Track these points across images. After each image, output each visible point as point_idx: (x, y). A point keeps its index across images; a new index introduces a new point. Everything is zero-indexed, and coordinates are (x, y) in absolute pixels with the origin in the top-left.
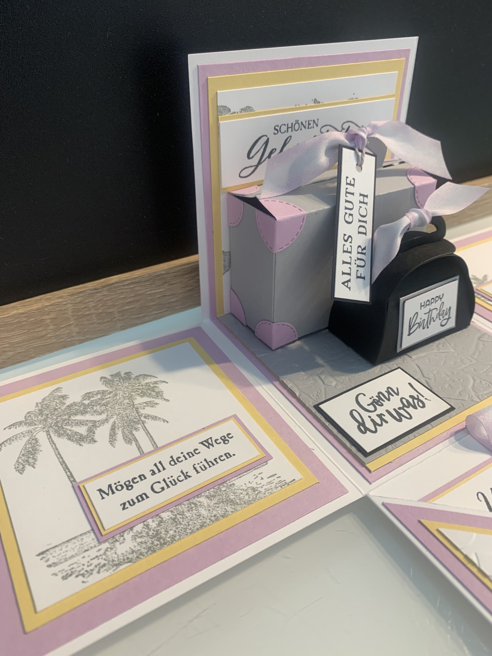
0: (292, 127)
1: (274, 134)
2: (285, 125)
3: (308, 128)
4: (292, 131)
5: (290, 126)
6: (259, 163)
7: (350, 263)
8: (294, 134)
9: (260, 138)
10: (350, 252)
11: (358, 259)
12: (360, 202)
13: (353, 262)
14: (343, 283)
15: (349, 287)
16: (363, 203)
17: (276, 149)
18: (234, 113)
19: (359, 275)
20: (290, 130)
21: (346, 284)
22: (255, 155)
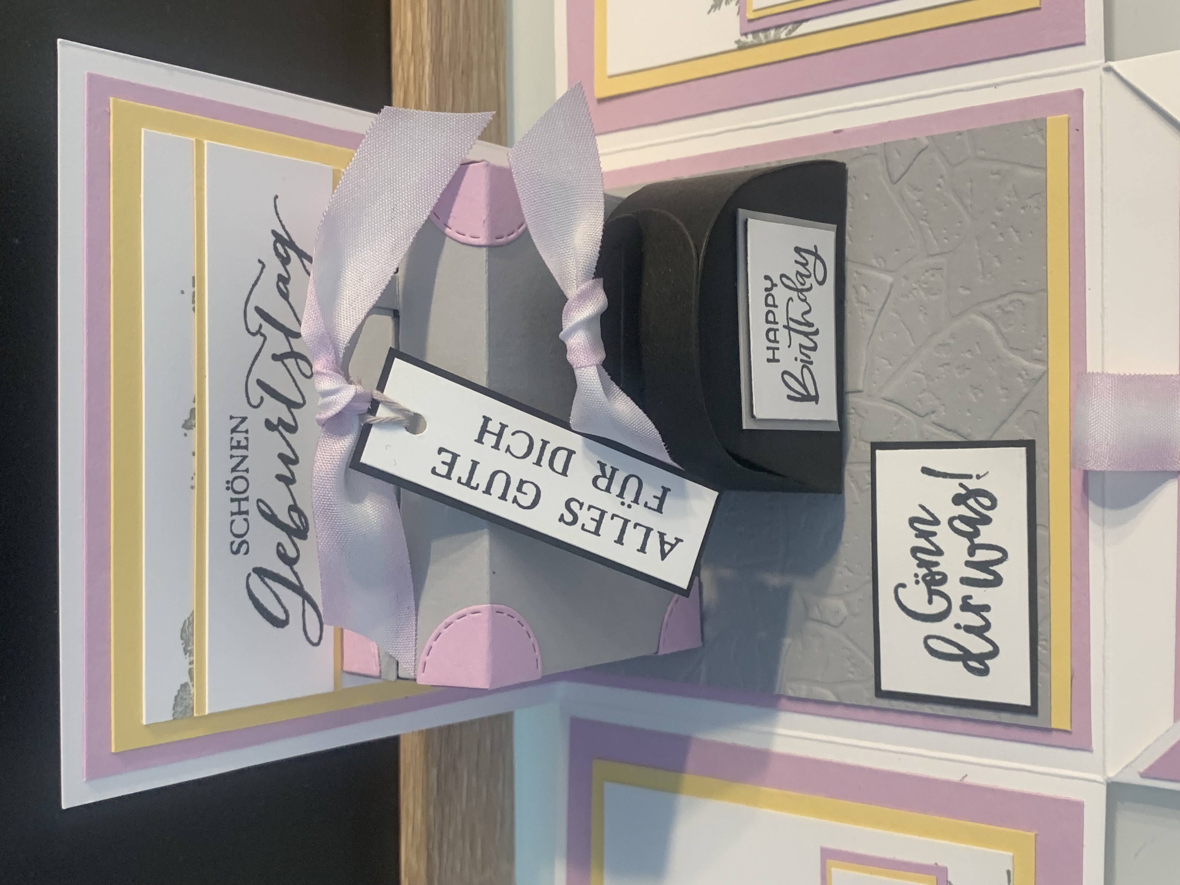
0: (239, 500)
1: (246, 553)
2: (232, 522)
3: (246, 448)
4: (246, 499)
5: (234, 507)
6: (299, 590)
7: (626, 521)
8: (253, 494)
9: (251, 595)
10: (603, 513)
11: (621, 495)
12: (496, 447)
13: (624, 512)
14: (664, 555)
15: (673, 542)
16: (500, 435)
17: (279, 544)
18: (190, 672)
19: (655, 504)
20: (244, 506)
21: (667, 547)
22: (283, 607)
